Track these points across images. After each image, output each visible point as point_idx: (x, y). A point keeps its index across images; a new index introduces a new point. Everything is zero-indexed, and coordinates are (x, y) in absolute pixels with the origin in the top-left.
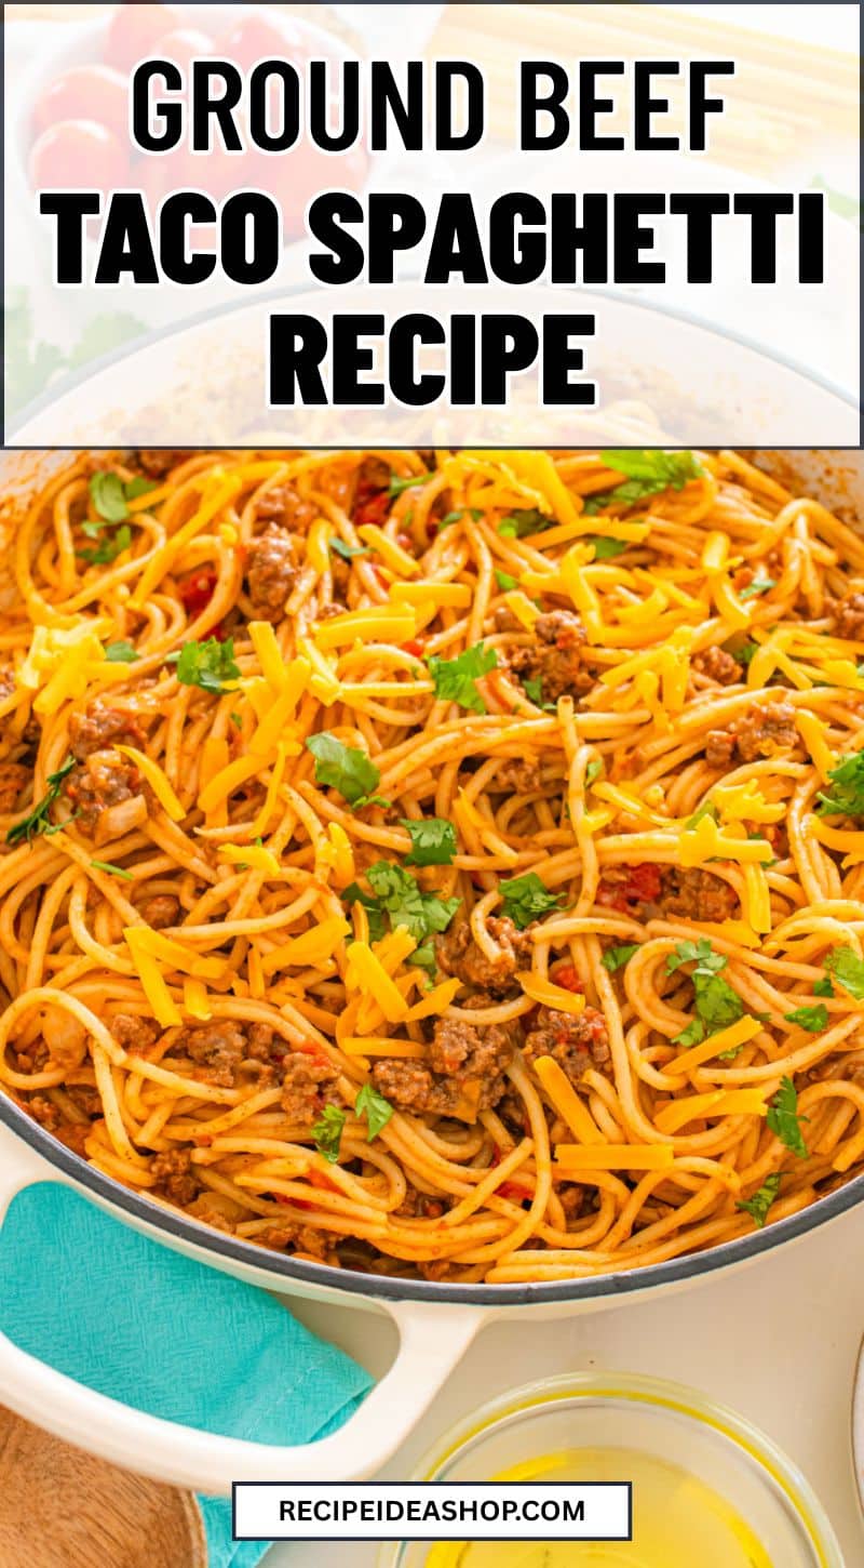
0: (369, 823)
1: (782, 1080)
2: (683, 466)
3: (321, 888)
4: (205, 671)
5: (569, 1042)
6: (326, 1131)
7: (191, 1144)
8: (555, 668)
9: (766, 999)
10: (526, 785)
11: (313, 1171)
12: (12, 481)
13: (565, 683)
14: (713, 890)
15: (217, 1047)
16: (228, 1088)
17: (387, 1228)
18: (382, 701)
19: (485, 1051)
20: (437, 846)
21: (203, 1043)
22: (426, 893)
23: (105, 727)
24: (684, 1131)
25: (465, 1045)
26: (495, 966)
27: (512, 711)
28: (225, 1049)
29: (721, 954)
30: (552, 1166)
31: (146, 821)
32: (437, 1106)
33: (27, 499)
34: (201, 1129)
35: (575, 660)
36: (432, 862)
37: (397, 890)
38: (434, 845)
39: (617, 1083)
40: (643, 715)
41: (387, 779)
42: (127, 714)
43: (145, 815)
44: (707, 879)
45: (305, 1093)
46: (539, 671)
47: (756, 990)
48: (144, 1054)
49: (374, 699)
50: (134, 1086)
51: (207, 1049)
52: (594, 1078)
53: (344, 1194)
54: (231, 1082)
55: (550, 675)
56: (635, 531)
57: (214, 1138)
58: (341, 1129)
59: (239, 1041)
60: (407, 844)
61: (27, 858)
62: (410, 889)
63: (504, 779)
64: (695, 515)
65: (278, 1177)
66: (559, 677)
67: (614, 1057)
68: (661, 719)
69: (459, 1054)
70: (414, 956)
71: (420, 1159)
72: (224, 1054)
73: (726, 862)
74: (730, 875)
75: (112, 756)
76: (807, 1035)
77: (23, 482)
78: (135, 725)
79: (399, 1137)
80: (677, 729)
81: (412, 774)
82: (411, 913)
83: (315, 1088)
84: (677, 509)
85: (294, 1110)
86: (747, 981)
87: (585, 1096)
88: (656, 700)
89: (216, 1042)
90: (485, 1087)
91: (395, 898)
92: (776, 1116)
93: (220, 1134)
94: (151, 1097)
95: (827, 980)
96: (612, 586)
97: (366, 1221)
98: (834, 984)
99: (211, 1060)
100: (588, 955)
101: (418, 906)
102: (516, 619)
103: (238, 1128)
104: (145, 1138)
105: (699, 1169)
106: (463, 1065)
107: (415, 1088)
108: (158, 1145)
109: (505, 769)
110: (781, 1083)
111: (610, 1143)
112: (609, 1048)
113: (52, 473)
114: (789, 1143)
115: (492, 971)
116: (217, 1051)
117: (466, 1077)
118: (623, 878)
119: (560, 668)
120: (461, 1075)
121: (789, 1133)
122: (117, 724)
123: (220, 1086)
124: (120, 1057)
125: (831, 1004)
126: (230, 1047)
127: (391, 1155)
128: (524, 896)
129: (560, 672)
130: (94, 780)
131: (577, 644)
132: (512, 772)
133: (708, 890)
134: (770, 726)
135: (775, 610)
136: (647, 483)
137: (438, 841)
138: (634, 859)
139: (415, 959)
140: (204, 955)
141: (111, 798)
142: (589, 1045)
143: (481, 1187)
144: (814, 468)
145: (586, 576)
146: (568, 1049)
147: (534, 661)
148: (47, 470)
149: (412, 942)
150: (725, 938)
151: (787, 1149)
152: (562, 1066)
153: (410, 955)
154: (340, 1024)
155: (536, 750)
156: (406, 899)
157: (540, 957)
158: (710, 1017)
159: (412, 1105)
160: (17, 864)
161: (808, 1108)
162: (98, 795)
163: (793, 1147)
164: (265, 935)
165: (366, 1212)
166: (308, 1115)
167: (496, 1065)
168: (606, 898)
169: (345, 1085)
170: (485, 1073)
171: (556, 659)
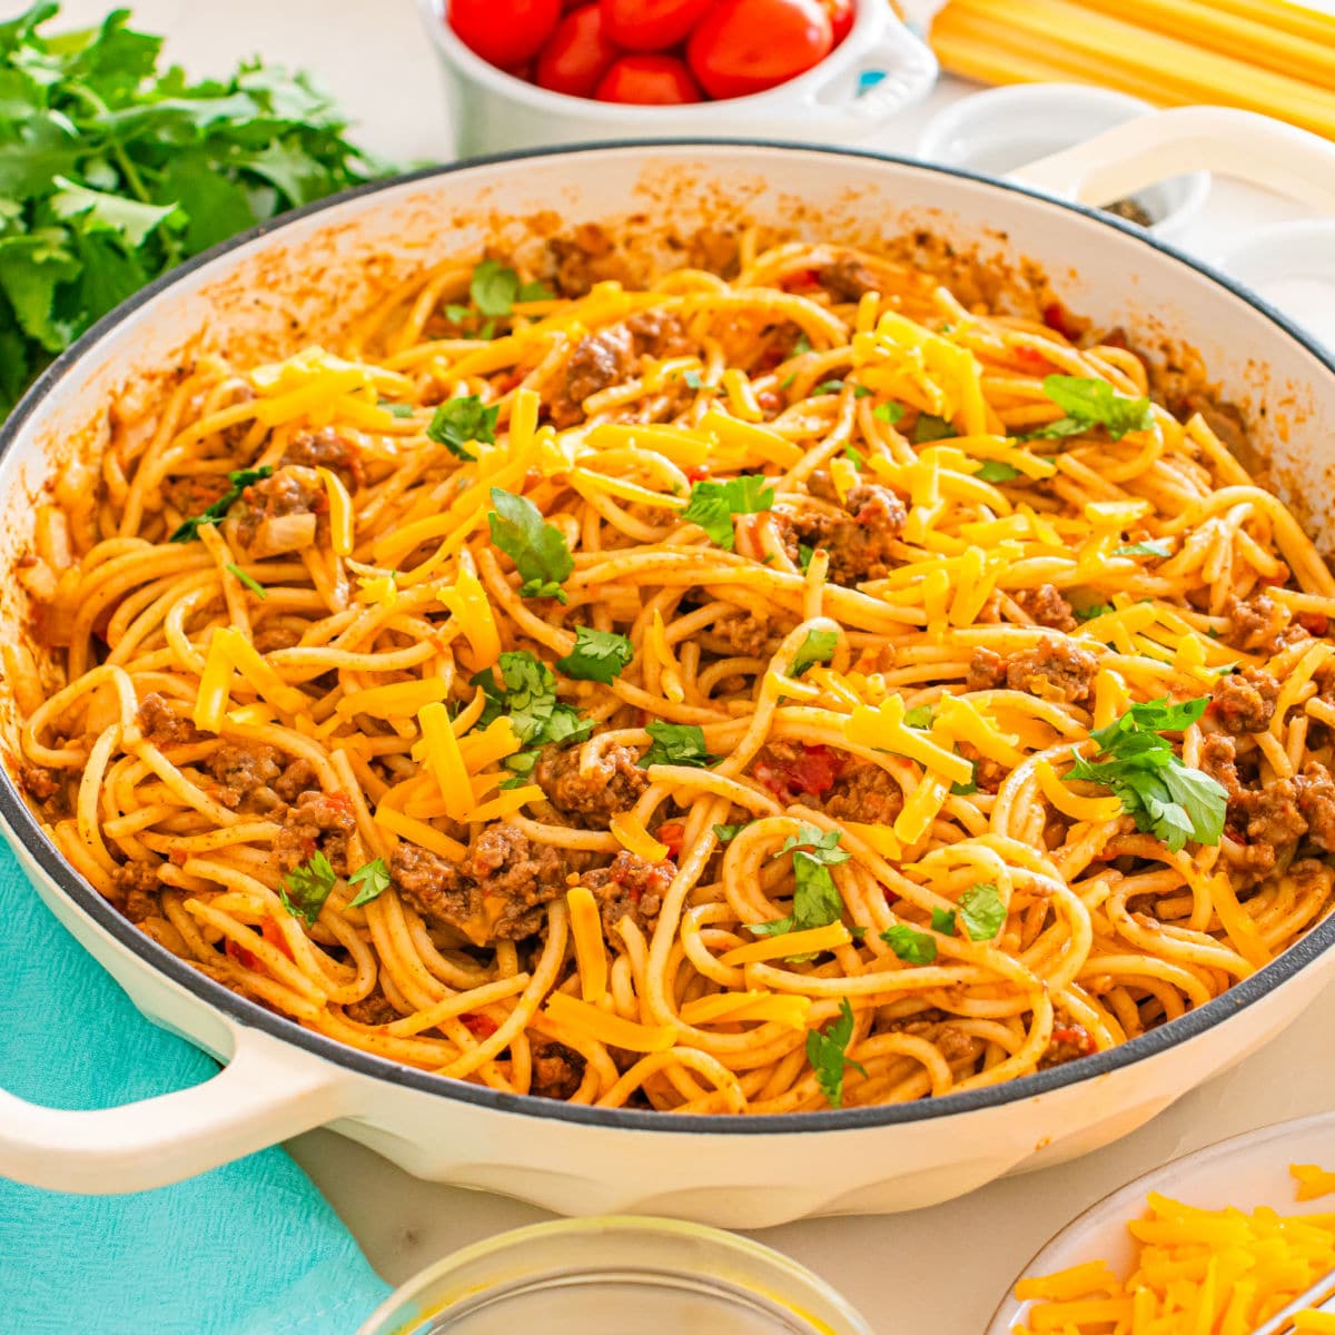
0: (543, 618)
1: (842, 1002)
2: (1132, 415)
3: (438, 644)
4: (452, 424)
5: (622, 884)
6: (307, 885)
7: (165, 858)
8: (847, 545)
9: (873, 914)
10: (742, 641)
11: (269, 919)
12: (392, 238)
13: (855, 568)
14: (884, 793)
15: (242, 765)
16: (229, 808)
17: (321, 1010)
18: (625, 505)
19: (525, 866)
20: (599, 657)
21: (232, 757)
22: (563, 703)
23: (323, 450)
24: (707, 1027)
25: (507, 851)
26: (583, 781)
27: (765, 560)
28: (250, 771)
29: (845, 850)
30: (536, 1014)
31: (310, 547)
32: (446, 910)
33: (411, 268)
34: (180, 843)
35: (874, 546)
36: (588, 677)
37: (530, 688)
38: (596, 656)
39: (653, 945)
40: (919, 617)
41: (579, 577)
42: (355, 450)
43: (311, 541)
44: (880, 778)
45: (302, 833)
46: (828, 542)
47: (867, 902)
48: (163, 748)
49: (615, 499)
50: (133, 774)
51: (232, 765)
52: (628, 928)
53: (291, 957)
54: (237, 803)
55: (839, 552)
56: (1038, 467)
57: (189, 855)
58: (328, 893)
59: (269, 767)
60: (568, 646)
61: (178, 554)
62: (546, 692)
63: (720, 628)
64: (1125, 472)
65: (231, 914)
66: (849, 558)
67: (663, 914)
68: (937, 630)
69: (493, 857)
70: (512, 758)
71: (399, 958)
72: (246, 775)
73: (907, 762)
74: (905, 778)
75: (312, 476)
76: (898, 962)
77: (408, 246)
78: (357, 464)
79: (386, 926)
80: (947, 643)
81: (614, 582)
82: (534, 716)
83: (316, 833)
84: (1107, 460)
85: (281, 846)
86: (863, 891)
87: (613, 950)
88: (944, 611)
89: (245, 761)
90: (513, 911)
91: (525, 697)
92: (820, 1043)
93: (199, 856)
94: (148, 793)
95: (953, 914)
96: (973, 503)
97: (302, 995)
98: (958, 922)
99: (229, 778)
100: (706, 819)
101: (546, 712)
102: (832, 486)
103: (218, 854)
104: (115, 827)
105: (698, 1066)
106: (495, 873)
107: (426, 876)
108: (130, 847)
109: (727, 619)
110: (840, 1006)
111: (618, 1014)
112: (661, 901)
113: (449, 252)
114: (824, 1084)
115: (578, 785)
116: (240, 770)
117: (493, 891)
118: (791, 755)
119: (853, 547)
120: (488, 885)
121: (827, 1071)
122: (336, 451)
123: (223, 803)
124: (133, 734)
125: (946, 944)
126: (257, 770)
127: (372, 947)
128: (673, 746)
129: (852, 552)
130: (273, 486)
131: (883, 525)
132: (733, 623)
133: (878, 793)
134: (1055, 665)
135: (1157, 584)
136: (1080, 421)
137: (604, 652)
138: (813, 737)
139: (512, 763)
140: (289, 684)
141: (283, 509)
142: (641, 890)
143: (443, 1004)
144: (1323, 495)
145: (942, 479)
146: (618, 890)
147: (824, 527)
148: (443, 246)
149: (514, 744)
150: (864, 840)
151: (821, 1091)
152: (601, 910)
153: (508, 757)
154: (390, 795)
155: (771, 609)
156: (535, 702)
157: (649, 801)
158: (802, 918)
159: (415, 894)
160: (162, 558)
161: (873, 1058)
162: (271, 503)
163: (828, 1089)
164: (356, 675)
165: (304, 984)
166: (293, 859)
167: (537, 891)
168: (763, 773)
169: (356, 850)
170: (518, 897)
171: (851, 537)
